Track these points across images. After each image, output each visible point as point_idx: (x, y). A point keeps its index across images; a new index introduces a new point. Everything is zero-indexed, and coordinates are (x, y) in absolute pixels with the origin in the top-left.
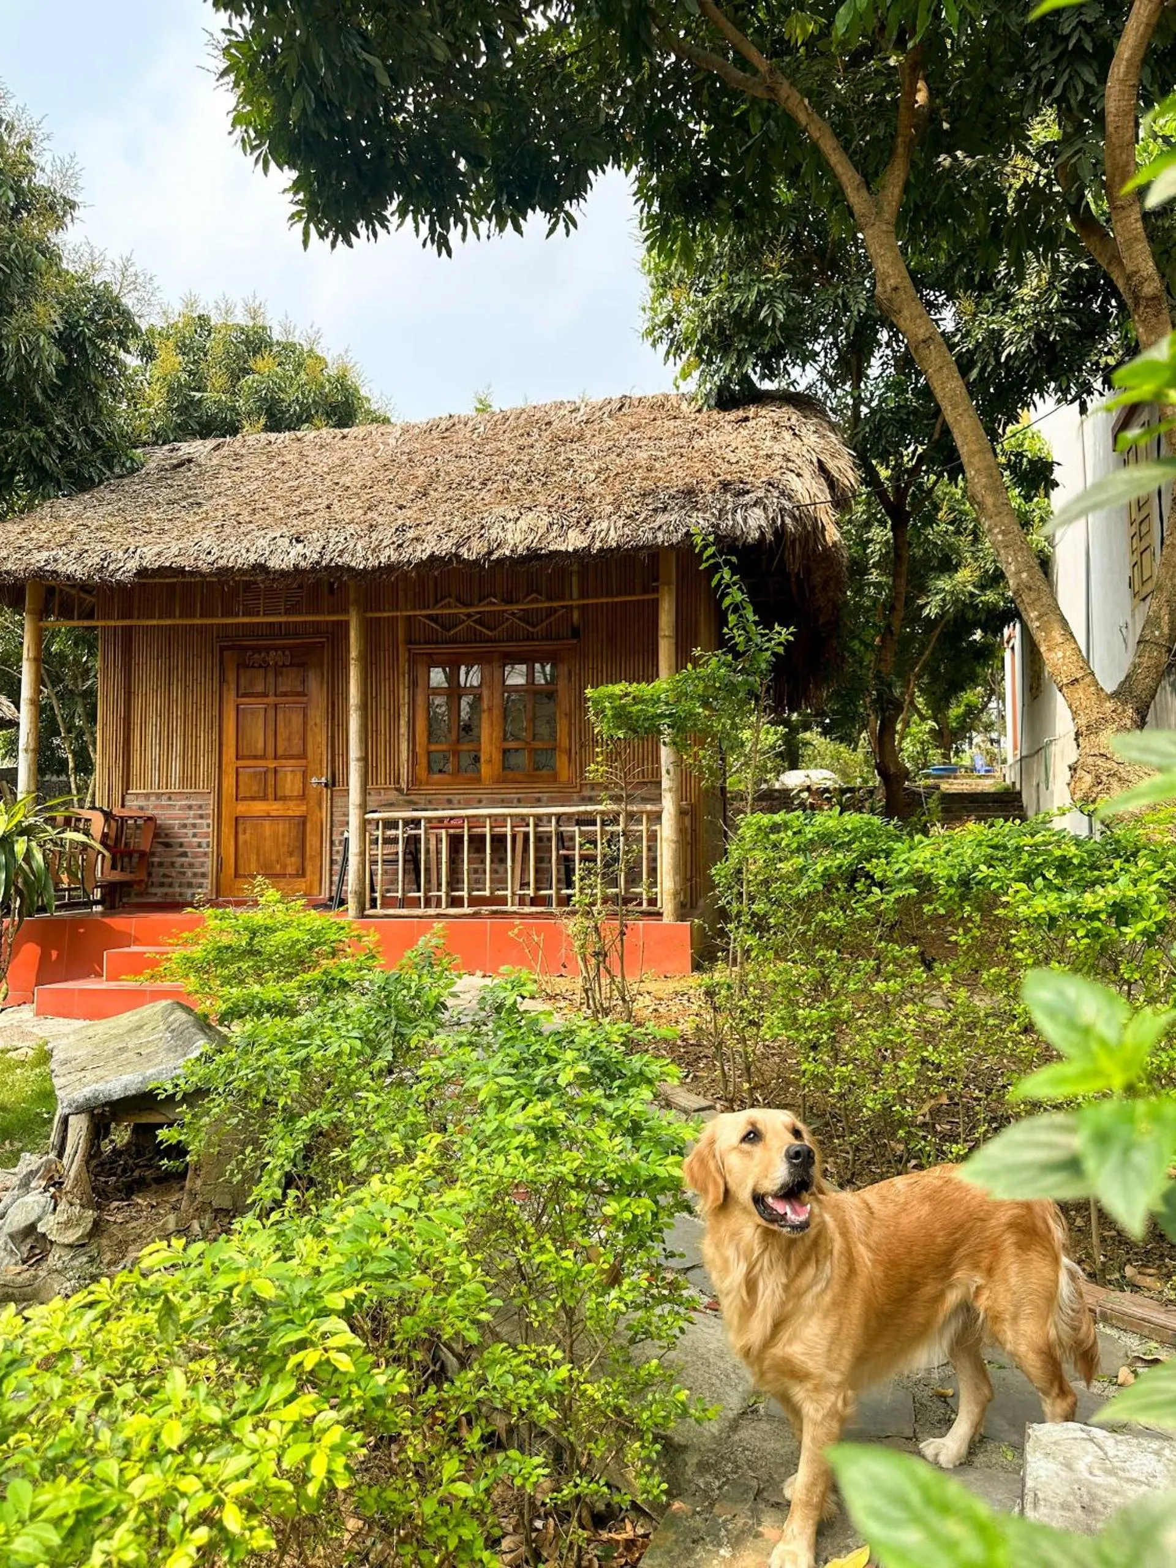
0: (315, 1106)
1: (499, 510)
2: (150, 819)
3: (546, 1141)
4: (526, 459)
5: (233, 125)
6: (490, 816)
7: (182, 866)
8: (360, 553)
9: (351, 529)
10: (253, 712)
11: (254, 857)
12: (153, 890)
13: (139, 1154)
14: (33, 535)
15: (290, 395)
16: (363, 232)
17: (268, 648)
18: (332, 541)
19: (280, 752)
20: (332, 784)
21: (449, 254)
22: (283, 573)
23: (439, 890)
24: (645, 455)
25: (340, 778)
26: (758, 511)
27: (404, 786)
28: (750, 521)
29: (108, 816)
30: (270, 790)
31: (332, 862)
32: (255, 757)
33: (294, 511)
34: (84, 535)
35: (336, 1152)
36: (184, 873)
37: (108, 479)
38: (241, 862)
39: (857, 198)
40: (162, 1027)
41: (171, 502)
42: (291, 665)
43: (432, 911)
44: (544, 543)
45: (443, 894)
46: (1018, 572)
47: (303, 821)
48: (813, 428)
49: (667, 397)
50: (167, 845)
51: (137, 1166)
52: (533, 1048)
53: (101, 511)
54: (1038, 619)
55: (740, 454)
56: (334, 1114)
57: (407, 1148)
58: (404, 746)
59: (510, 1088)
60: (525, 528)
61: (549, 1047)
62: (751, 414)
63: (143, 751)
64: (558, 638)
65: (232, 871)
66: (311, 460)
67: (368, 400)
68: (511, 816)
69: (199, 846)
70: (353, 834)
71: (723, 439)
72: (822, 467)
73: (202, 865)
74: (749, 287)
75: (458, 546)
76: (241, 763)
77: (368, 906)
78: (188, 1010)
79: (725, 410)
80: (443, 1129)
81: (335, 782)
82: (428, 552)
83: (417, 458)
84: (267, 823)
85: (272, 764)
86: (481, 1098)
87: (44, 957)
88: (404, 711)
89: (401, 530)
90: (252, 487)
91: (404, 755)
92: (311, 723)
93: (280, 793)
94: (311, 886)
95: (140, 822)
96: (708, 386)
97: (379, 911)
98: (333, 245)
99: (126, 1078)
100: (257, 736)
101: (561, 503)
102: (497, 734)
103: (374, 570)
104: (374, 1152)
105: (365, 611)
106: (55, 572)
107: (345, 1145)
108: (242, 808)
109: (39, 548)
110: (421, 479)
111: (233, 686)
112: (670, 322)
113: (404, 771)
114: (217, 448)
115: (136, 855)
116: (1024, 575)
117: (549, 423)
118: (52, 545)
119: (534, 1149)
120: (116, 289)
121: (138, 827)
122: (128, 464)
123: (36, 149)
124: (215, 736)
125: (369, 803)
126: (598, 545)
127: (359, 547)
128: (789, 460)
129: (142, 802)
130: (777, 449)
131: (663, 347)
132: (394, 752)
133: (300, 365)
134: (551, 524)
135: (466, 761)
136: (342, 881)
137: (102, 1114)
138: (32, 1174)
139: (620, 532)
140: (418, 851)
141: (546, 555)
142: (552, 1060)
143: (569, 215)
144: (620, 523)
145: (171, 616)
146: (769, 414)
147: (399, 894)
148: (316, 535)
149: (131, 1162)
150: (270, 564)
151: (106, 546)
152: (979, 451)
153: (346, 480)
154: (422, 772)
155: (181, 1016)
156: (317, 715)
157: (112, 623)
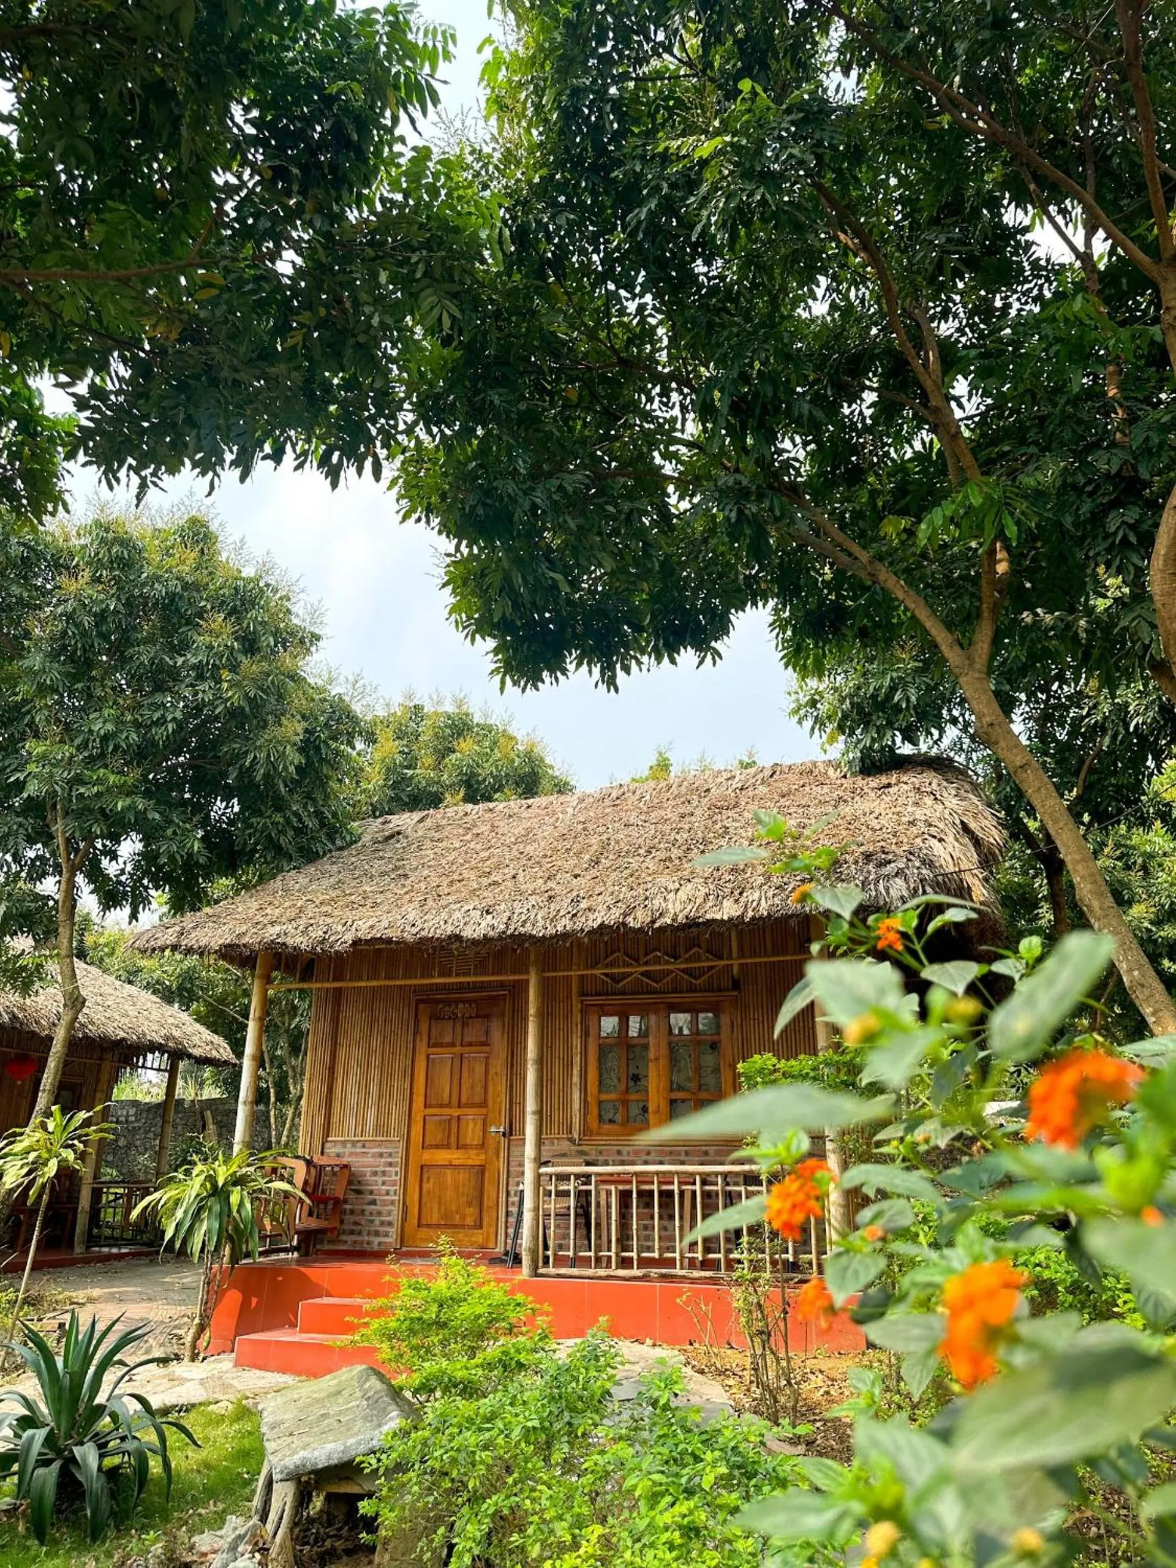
0: (497, 1491)
1: (663, 880)
2: (346, 1166)
3: (691, 1539)
4: (687, 827)
5: (450, 614)
6: (657, 1173)
7: (371, 1214)
8: (541, 923)
9: (533, 900)
10: (442, 1060)
11: (436, 1207)
12: (344, 1237)
13: (330, 1524)
14: (268, 911)
15: (486, 770)
16: (547, 680)
17: (457, 1002)
18: (517, 912)
19: (464, 1100)
20: (509, 1133)
21: (617, 690)
22: (474, 942)
23: (609, 1250)
24: (793, 822)
25: (516, 1126)
26: (899, 882)
27: (576, 1136)
28: (892, 892)
29: (309, 1163)
30: (453, 1138)
31: (508, 1214)
32: (441, 1106)
33: (485, 881)
34: (310, 910)
35: (515, 1537)
36: (372, 1222)
37: (330, 851)
38: (424, 1211)
39: (952, 655)
40: (359, 1394)
41: (383, 874)
42: (477, 1016)
43: (602, 1272)
44: (702, 912)
45: (612, 1254)
46: (1130, 971)
47: (482, 1170)
48: (954, 792)
49: (814, 764)
50: (359, 1192)
51: (329, 1537)
52: (681, 1447)
53: (325, 883)
54: (1153, 1014)
55: (883, 821)
56: (513, 1498)
57: (574, 1537)
58: (576, 1095)
59: (661, 1484)
60: (684, 898)
61: (695, 1445)
62: (893, 781)
63: (344, 1099)
64: (719, 990)
65: (416, 1221)
66: (500, 831)
67: (552, 767)
68: (678, 1173)
69: (388, 1193)
70: (528, 1186)
71: (867, 806)
72: (965, 827)
73: (389, 1213)
74: (883, 673)
75: (625, 915)
76: (428, 1111)
77: (541, 1264)
78: (381, 1377)
79: (869, 775)
80: (603, 1521)
81: (513, 1131)
82: (599, 921)
83: (590, 826)
84: (449, 1172)
85: (456, 1112)
86: (637, 1494)
87: (245, 1303)
88: (577, 1059)
89: (576, 901)
90: (450, 858)
91: (576, 1105)
92: (492, 1072)
93: (461, 1142)
94: (487, 1239)
95: (336, 1169)
96: (851, 755)
97: (551, 1270)
98: (524, 690)
99: (329, 1447)
100: (444, 1086)
101: (716, 874)
102: (664, 1083)
103: (552, 937)
104: (546, 1539)
105: (543, 971)
106: (284, 944)
107: (521, 1530)
108: (428, 1157)
109: (272, 923)
110: (595, 847)
111: (425, 1037)
112: (813, 703)
113: (576, 1121)
114: (421, 821)
115: (331, 1202)
116: (1136, 973)
117: (708, 790)
118: (284, 920)
119: (680, 1546)
120: (347, 699)
121: (334, 1174)
122: (348, 838)
123: (293, 600)
124: (407, 1085)
125: (544, 1153)
126: (750, 914)
127: (539, 917)
128: (930, 825)
129: (338, 1149)
130: (919, 814)
131: (808, 723)
132: (567, 1103)
133: (495, 743)
134: (707, 895)
135: (634, 1110)
136: (517, 1235)
137: (307, 1482)
138: (240, 1538)
139: (770, 902)
140: (589, 1204)
141: (704, 923)
142: (697, 1459)
143: (714, 649)
144: (770, 894)
145: (376, 977)
146: (912, 779)
147: (571, 1253)
148: (503, 906)
149: (322, 1531)
150: (464, 934)
151: (329, 920)
152: (1082, 860)
153: (529, 849)
154: (593, 1123)
155: (374, 1383)
156: (499, 1065)
157: (327, 985)
